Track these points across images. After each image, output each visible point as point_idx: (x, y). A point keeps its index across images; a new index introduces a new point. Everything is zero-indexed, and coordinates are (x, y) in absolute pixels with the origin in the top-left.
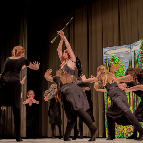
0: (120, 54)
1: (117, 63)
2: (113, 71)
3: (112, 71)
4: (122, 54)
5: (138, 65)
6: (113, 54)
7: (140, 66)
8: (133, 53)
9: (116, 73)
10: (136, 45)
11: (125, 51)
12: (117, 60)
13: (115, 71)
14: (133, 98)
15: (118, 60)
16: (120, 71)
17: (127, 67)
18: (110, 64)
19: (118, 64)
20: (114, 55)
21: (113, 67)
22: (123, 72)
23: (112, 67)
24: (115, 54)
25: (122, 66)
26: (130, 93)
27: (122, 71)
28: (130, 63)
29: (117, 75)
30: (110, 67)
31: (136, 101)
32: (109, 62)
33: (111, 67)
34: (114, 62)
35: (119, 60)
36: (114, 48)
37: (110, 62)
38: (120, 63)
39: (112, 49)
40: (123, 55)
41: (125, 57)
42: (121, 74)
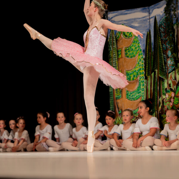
0: (132, 22)
2: (123, 48)
3: (120, 47)
4: (137, 21)
5: (161, 38)
6: (122, 21)
7: (164, 41)
8: (152, 21)
9: (127, 51)
10: (158, 8)
11: (140, 17)
13: (126, 48)
14: (152, 89)
16: (133, 48)
17: (143, 41)
18: (117, 36)
19: (130, 37)
21: (122, 42)
22: (138, 49)
23: (121, 41)
24: (125, 21)
25: (136, 40)
26: (148, 82)
27: (136, 48)
28: (149, 35)
29: (129, 53)
30: (118, 42)
31: (157, 92)
32: (117, 34)
33: (119, 41)
34: (124, 34)
36: (125, 12)
37: (118, 33)
38: (133, 35)
39: (122, 14)
40: (139, 23)
41: (141, 26)
42: (135, 52)
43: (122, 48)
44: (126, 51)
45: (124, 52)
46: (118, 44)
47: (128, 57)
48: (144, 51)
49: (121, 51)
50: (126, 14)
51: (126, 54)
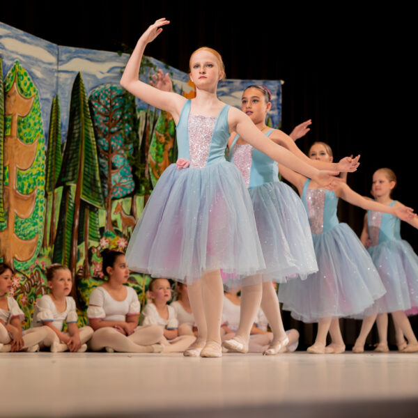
0: (33, 64)
1: (25, 88)
2: (15, 115)
3: (11, 113)
4: (39, 66)
6: (17, 53)
7: (103, 131)
9: (22, 124)
11: (45, 61)
12: (25, 78)
13: (20, 118)
14: (56, 220)
15: (28, 83)
16: (31, 122)
17: (47, 114)
18: (7, 84)
19: (28, 97)
20: (21, 62)
21: (15, 101)
22: (37, 127)
23: (12, 98)
24: (21, 55)
25: (36, 106)
27: (35, 124)
28: (54, 105)
29: (24, 131)
30: (8, 98)
32: (7, 78)
33: (9, 96)
34: (19, 85)
35: (31, 85)
36: (22, 35)
37: (9, 77)
38: (33, 94)
39: (17, 38)
40: (42, 73)
41: (45, 80)
42: (33, 133)
43: (13, 115)
44: (19, 123)
45: (15, 126)
46: (8, 103)
47: (21, 138)
48: (46, 136)
49: (11, 120)
50: (24, 41)
51: (19, 131)
